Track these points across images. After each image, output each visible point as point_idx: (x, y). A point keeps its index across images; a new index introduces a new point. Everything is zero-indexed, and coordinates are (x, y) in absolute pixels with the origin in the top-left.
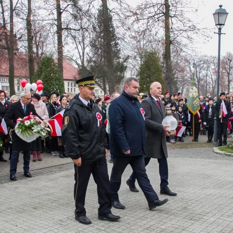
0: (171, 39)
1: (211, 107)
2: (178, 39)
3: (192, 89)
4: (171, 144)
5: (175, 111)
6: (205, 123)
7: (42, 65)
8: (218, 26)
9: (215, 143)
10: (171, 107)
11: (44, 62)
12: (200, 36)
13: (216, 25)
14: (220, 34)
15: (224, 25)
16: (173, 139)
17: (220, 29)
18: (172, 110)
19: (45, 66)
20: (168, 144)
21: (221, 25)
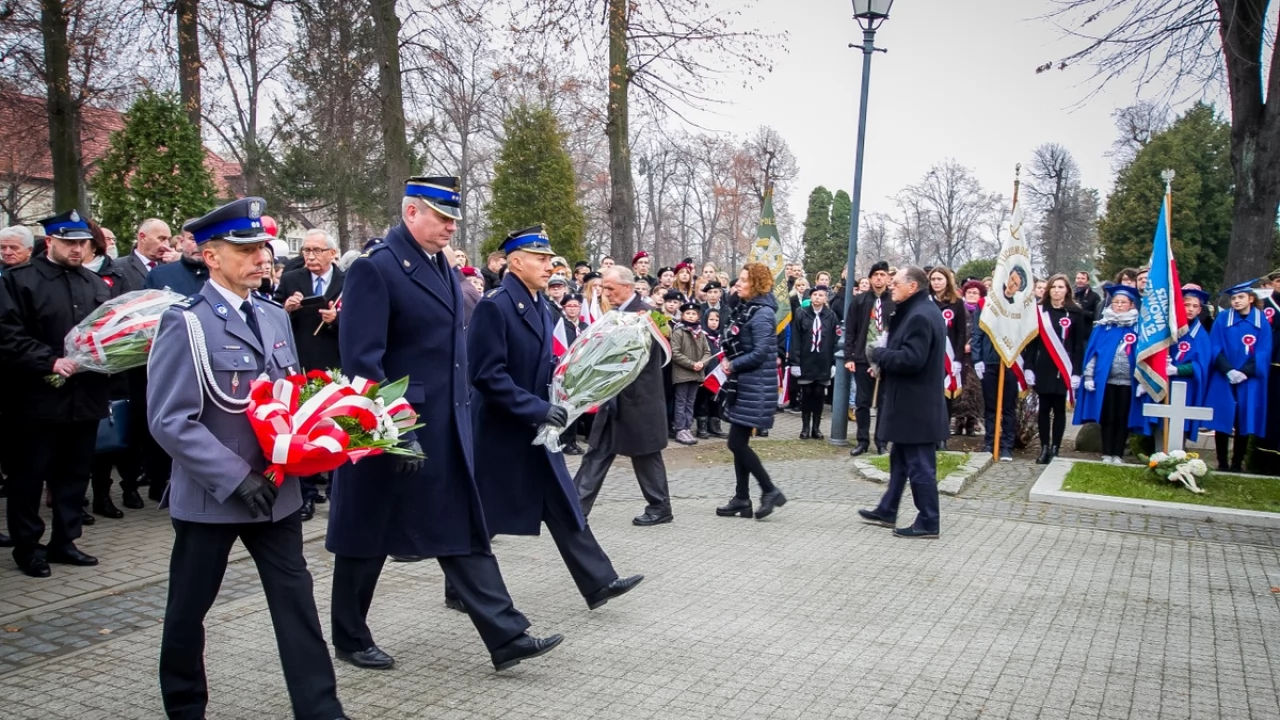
0: (633, 64)
1: (821, 315)
2: (657, 66)
3: (766, 248)
4: (683, 446)
5: (694, 325)
6: (796, 371)
7: (137, 134)
8: (865, 22)
9: (836, 441)
10: (684, 309)
11: (141, 121)
12: (735, 60)
13: (856, 16)
14: (867, 50)
15: (885, 17)
16: (687, 427)
17: (869, 33)
18: (686, 323)
19: (148, 136)
20: (671, 444)
21: (872, 16)
